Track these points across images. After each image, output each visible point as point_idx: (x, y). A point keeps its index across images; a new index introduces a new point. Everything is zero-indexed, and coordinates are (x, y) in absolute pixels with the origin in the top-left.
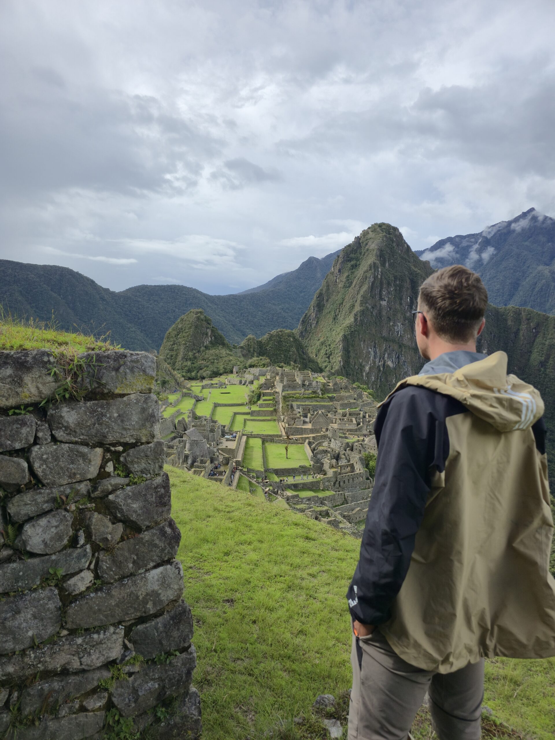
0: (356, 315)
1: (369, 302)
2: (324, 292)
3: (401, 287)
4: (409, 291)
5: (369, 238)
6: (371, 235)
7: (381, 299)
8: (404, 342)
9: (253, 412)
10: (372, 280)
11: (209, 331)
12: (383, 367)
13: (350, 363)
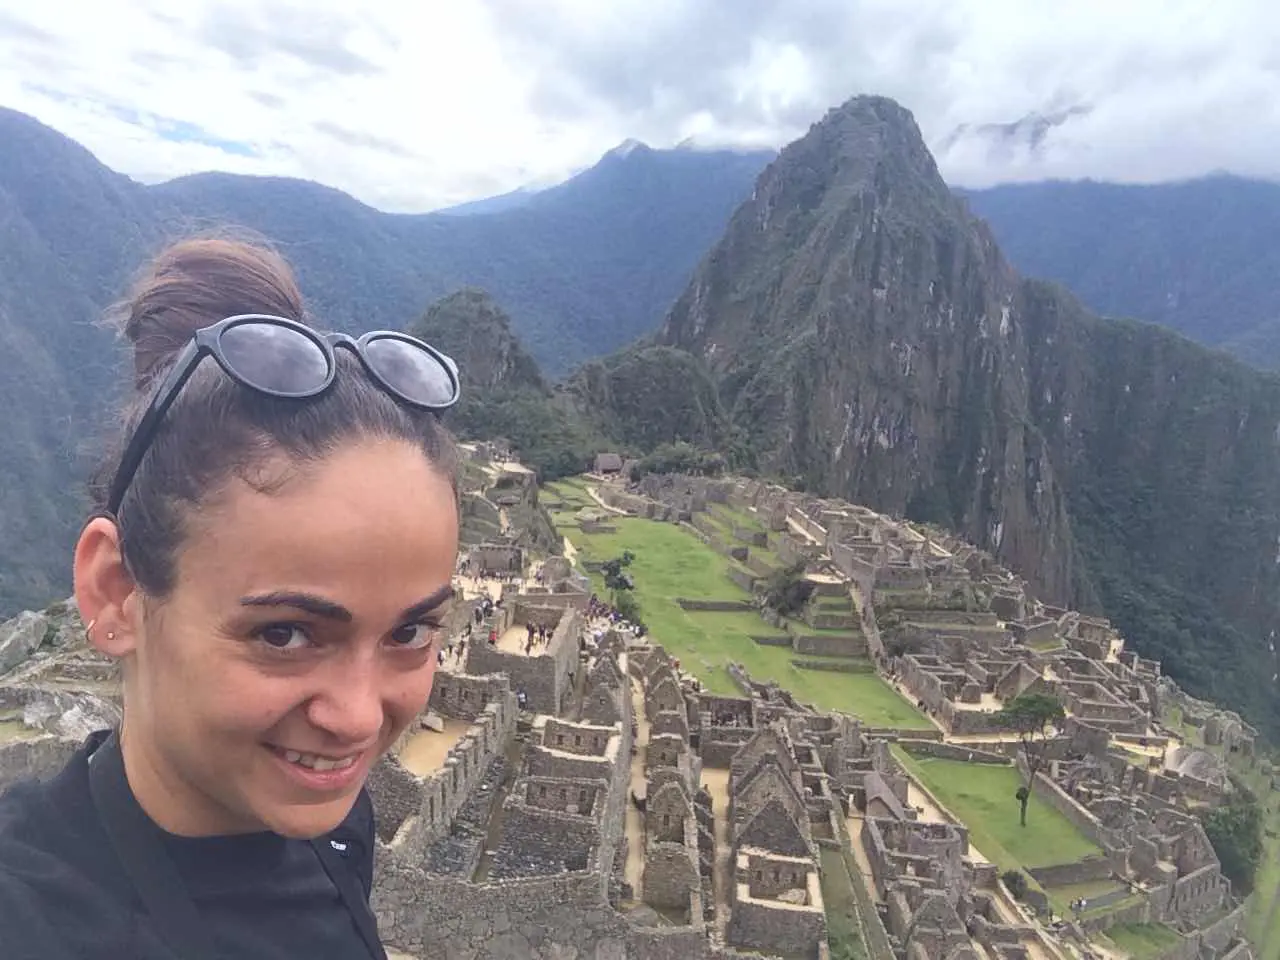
0: (821, 322)
1: (850, 288)
2: (730, 249)
3: (917, 256)
4: (934, 268)
5: (846, 130)
6: (852, 123)
7: (876, 283)
8: (917, 390)
9: (804, 641)
10: (857, 235)
11: (505, 347)
12: (869, 448)
13: (807, 439)
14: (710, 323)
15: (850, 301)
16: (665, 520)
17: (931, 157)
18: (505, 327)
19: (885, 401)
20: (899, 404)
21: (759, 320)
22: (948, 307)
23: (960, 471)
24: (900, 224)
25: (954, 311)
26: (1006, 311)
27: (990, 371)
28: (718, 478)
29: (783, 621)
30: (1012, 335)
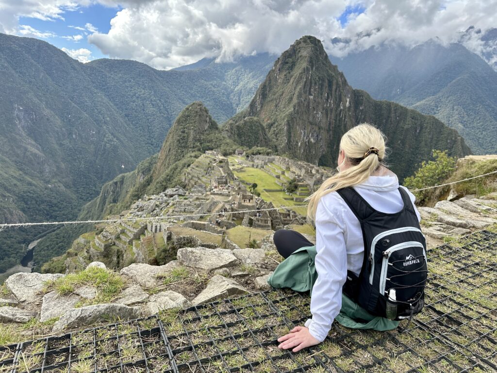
0: (294, 106)
1: (303, 96)
2: (267, 84)
3: (322, 85)
4: (327, 88)
5: (301, 46)
6: (303, 44)
7: (310, 94)
8: (322, 125)
9: (296, 199)
10: (305, 80)
11: (208, 119)
12: (308, 143)
13: (291, 141)
14: (262, 107)
15: (303, 100)
16: (257, 167)
17: (326, 54)
18: (207, 113)
19: (313, 129)
20: (317, 129)
21: (276, 106)
22: (331, 100)
23: (335, 148)
24: (318, 76)
25: (333, 101)
26: (348, 100)
27: (343, 119)
28: (271, 156)
29: (291, 194)
30: (350, 107)
